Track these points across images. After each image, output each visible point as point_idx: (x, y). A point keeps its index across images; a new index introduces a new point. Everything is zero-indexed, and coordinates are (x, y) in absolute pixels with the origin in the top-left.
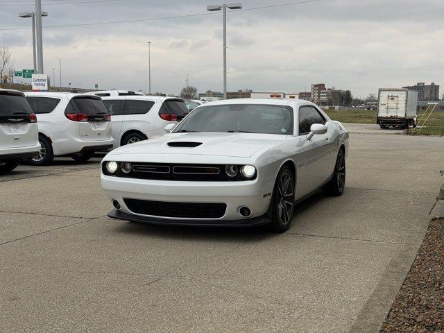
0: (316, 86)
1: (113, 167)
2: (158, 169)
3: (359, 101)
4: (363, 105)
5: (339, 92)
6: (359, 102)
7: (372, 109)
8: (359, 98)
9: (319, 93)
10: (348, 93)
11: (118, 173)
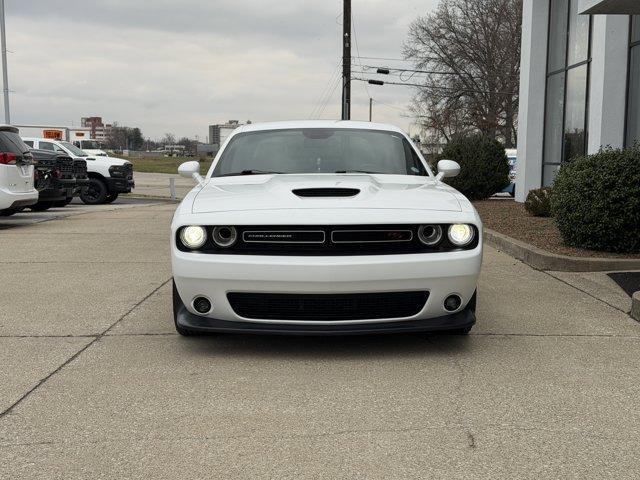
0: (88, 120)
1: (195, 237)
2: (297, 237)
3: (153, 143)
4: (159, 151)
5: (124, 131)
6: (153, 146)
7: (175, 155)
8: (151, 140)
9: (94, 131)
10: (137, 132)
11: (207, 247)
